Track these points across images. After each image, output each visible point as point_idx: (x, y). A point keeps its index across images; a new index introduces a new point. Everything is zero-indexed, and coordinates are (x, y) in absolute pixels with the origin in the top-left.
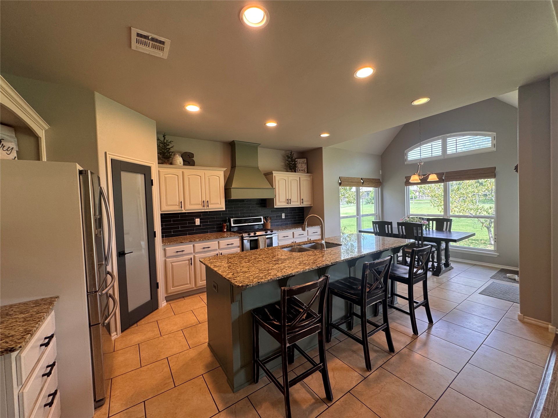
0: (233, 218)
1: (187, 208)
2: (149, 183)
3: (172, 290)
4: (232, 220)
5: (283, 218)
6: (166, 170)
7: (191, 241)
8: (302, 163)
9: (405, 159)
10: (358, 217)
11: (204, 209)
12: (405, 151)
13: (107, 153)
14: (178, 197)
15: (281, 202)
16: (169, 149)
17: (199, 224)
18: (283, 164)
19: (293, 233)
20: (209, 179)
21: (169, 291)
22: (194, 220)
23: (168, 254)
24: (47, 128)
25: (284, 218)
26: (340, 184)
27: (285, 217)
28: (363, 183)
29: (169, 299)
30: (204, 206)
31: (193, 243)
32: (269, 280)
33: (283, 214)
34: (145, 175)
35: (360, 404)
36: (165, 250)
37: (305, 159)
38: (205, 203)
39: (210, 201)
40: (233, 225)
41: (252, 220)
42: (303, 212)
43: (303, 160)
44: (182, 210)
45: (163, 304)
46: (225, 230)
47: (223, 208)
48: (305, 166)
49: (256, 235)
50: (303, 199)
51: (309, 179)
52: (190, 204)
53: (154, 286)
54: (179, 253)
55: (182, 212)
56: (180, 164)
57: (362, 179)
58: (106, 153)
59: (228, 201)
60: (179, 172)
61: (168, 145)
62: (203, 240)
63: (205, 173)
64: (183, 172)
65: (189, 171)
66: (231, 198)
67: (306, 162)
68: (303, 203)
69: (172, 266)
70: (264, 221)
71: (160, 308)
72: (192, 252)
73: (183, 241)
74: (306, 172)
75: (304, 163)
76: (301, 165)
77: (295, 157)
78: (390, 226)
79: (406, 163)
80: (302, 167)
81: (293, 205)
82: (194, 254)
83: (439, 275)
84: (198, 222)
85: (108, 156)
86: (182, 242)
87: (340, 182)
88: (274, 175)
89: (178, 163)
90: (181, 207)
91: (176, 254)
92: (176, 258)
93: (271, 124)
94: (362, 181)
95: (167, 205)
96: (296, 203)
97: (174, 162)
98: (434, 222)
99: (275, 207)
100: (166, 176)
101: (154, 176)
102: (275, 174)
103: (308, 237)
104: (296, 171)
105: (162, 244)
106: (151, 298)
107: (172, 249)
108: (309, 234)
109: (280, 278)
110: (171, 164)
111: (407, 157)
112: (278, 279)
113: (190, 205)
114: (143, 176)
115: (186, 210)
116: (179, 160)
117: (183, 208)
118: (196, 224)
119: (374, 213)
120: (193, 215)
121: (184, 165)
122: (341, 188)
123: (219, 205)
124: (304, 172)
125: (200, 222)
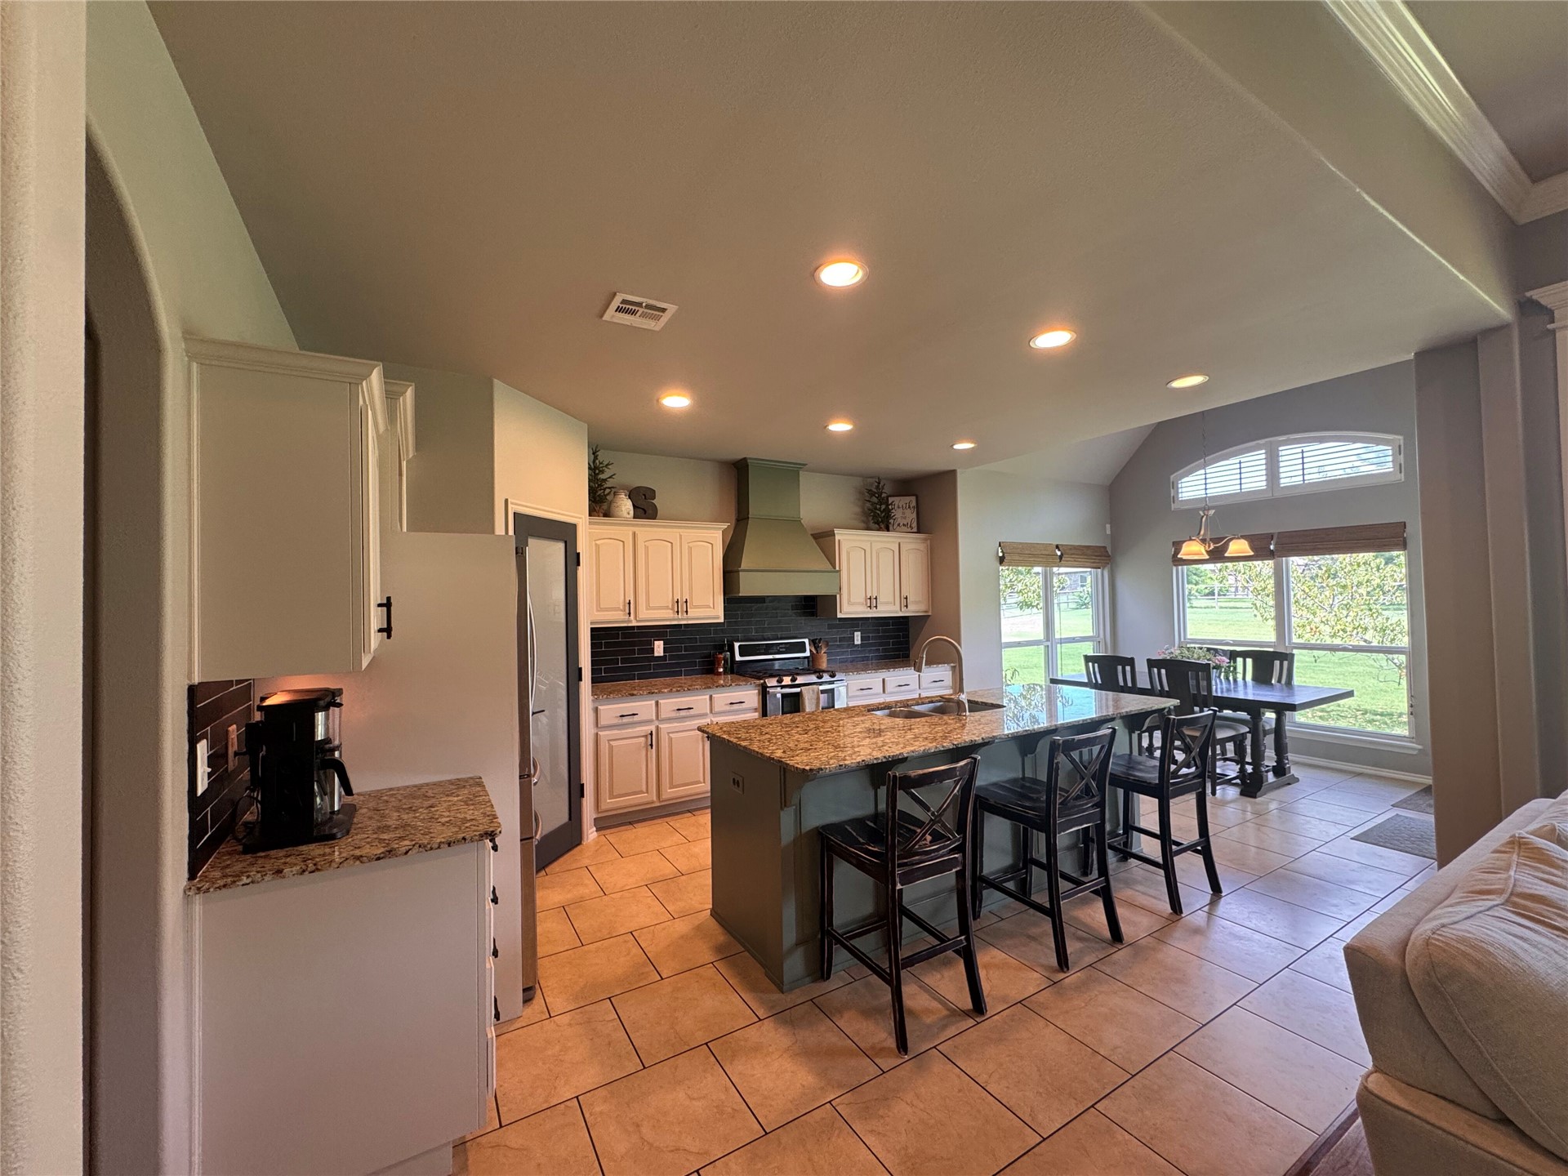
0: (738, 641)
1: (641, 616)
2: (573, 560)
3: (608, 803)
4: (737, 645)
5: (856, 643)
6: (603, 529)
7: (653, 693)
8: (904, 506)
9: (1172, 495)
10: (1049, 643)
11: (679, 619)
12: (1172, 477)
13: (509, 500)
14: (622, 589)
15: (854, 603)
16: (605, 480)
17: (662, 654)
18: (858, 510)
19: (884, 680)
20: (690, 548)
21: (603, 807)
22: (651, 644)
23: (603, 722)
25: (859, 642)
26: (1002, 560)
27: (862, 640)
28: (1061, 557)
29: (602, 824)
30: (678, 612)
31: (656, 697)
32: (859, 763)
33: (856, 633)
34: (566, 542)
35: (1042, 1022)
36: (596, 710)
37: (913, 499)
38: (680, 605)
39: (692, 600)
40: (738, 658)
41: (783, 646)
42: (907, 630)
43: (907, 499)
44: (631, 621)
45: (590, 834)
46: (721, 670)
47: (718, 618)
48: (911, 516)
49: (797, 682)
50: (906, 598)
51: (922, 547)
52: (648, 607)
53: (576, 791)
54: (625, 720)
55: (630, 625)
56: (628, 516)
57: (1057, 547)
58: (506, 501)
59: (733, 600)
60: (626, 533)
61: (603, 472)
62: (678, 691)
63: (681, 536)
64: (634, 534)
65: (647, 531)
66: (739, 593)
67: (914, 504)
68: (907, 606)
69: (611, 748)
70: (811, 651)
71: (584, 843)
72: (654, 718)
73: (635, 692)
74: (915, 530)
75: (909, 507)
76: (903, 513)
77: (889, 494)
78: (1128, 668)
79: (1173, 507)
80: (905, 518)
81: (880, 612)
82: (657, 723)
83: (1256, 794)
84: (659, 648)
85: (510, 506)
86: (633, 695)
87: (1001, 554)
88: (837, 538)
89: (623, 513)
90: (629, 614)
91: (621, 721)
92: (618, 730)
93: (840, 427)
94: (1059, 553)
95: (599, 609)
96: (891, 608)
97: (614, 510)
98: (1249, 661)
99: (839, 615)
100: (598, 542)
101: (582, 546)
102: (840, 535)
103: (919, 691)
104: (891, 528)
105: (591, 697)
106: (570, 819)
107: (612, 710)
108: (923, 685)
109: (880, 761)
110: (607, 515)
111: (1178, 493)
112: (875, 762)
113: (647, 609)
114: (561, 545)
115: (638, 621)
116: (625, 506)
117: (632, 617)
118: (656, 654)
119: (1091, 634)
120: (649, 633)
121: (634, 518)
122: (1005, 571)
123: (709, 609)
124: (909, 530)
125: (665, 650)
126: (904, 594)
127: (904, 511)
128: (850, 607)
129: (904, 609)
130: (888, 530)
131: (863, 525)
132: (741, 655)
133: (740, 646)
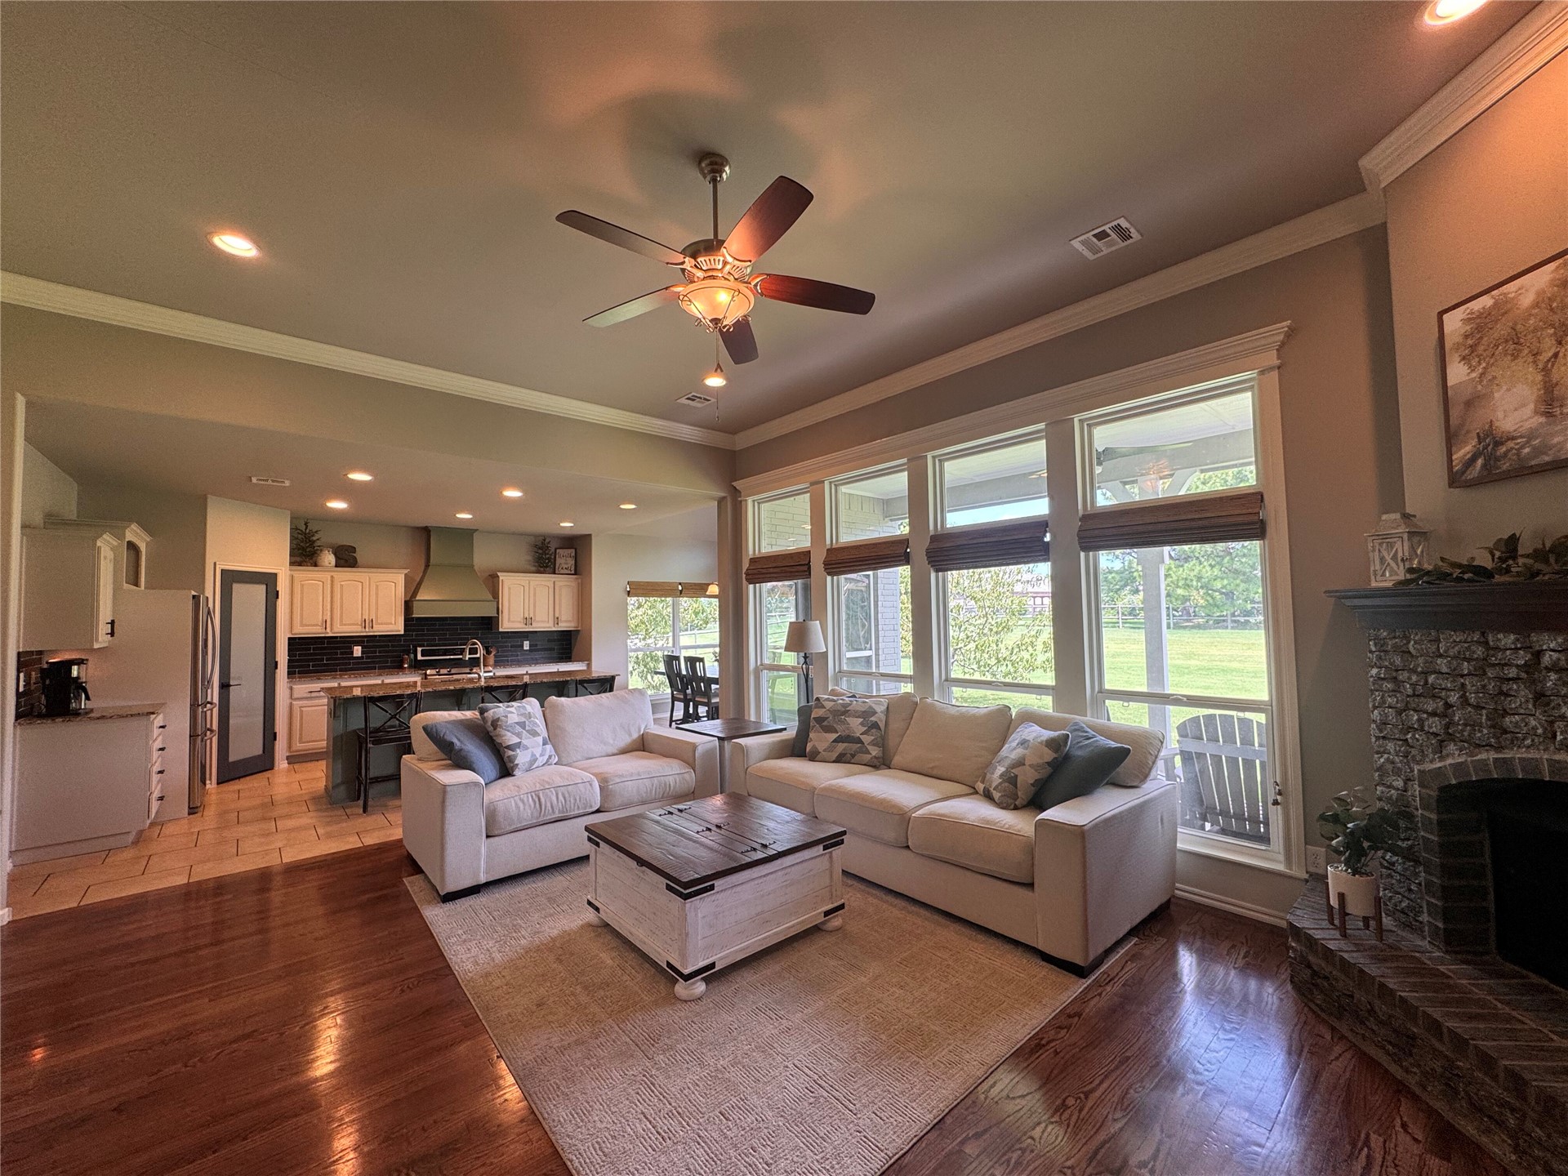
0: (420, 646)
1: (335, 630)
2: (272, 596)
3: (298, 746)
4: (419, 649)
5: (525, 648)
6: (305, 574)
8: (567, 556)
11: (367, 632)
13: (217, 563)
14: (321, 614)
15: (513, 622)
16: (314, 542)
17: (360, 655)
18: (530, 558)
20: (377, 586)
21: (294, 748)
22: (350, 648)
23: (295, 695)
24: (148, 540)
25: (528, 648)
26: (629, 593)
27: (531, 647)
28: (681, 591)
29: (291, 760)
30: (365, 627)
33: (525, 642)
34: (267, 585)
36: (291, 689)
37: (573, 551)
38: (366, 623)
39: (377, 620)
40: (420, 657)
41: (459, 650)
42: (570, 640)
43: (570, 551)
44: (328, 633)
45: (281, 764)
46: (406, 666)
47: (399, 631)
48: (571, 562)
50: (558, 618)
51: (574, 584)
53: (270, 736)
54: (314, 695)
55: (327, 635)
56: (330, 565)
57: (680, 584)
58: (215, 564)
59: (409, 620)
60: (328, 576)
61: (313, 536)
63: (370, 578)
64: (332, 577)
65: (345, 575)
66: (412, 614)
67: (573, 554)
68: (560, 624)
69: (301, 712)
70: (482, 653)
71: (276, 768)
73: (322, 677)
74: (573, 572)
75: (570, 557)
76: (566, 561)
77: (557, 546)
80: (567, 564)
81: (537, 628)
84: (357, 651)
85: (217, 567)
86: (320, 679)
87: (628, 589)
88: (501, 578)
89: (326, 563)
90: (326, 628)
91: (309, 695)
92: (308, 700)
93: (463, 515)
94: (680, 588)
95: (302, 625)
96: (548, 625)
97: (320, 562)
99: (501, 630)
101: (282, 586)
102: (504, 577)
104: (557, 571)
105: (286, 680)
106: (264, 752)
107: (303, 688)
110: (316, 565)
113: (341, 625)
114: (264, 586)
115: (334, 633)
116: (329, 558)
117: (328, 630)
118: (355, 655)
120: (349, 641)
121: (336, 566)
122: (632, 600)
123: (395, 625)
124: (569, 572)
125: (363, 652)
126: (557, 615)
127: (565, 559)
128: (507, 624)
129: (556, 626)
130: (555, 573)
131: (534, 569)
132: (422, 656)
133: (422, 650)
